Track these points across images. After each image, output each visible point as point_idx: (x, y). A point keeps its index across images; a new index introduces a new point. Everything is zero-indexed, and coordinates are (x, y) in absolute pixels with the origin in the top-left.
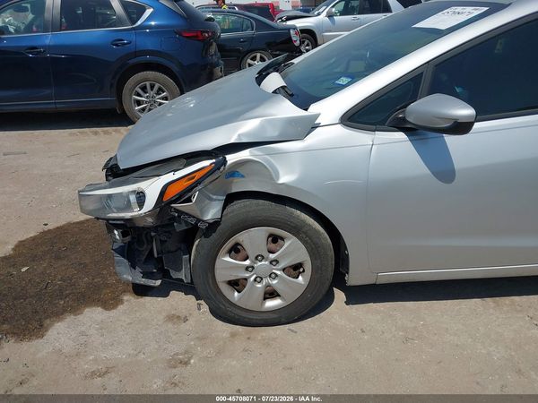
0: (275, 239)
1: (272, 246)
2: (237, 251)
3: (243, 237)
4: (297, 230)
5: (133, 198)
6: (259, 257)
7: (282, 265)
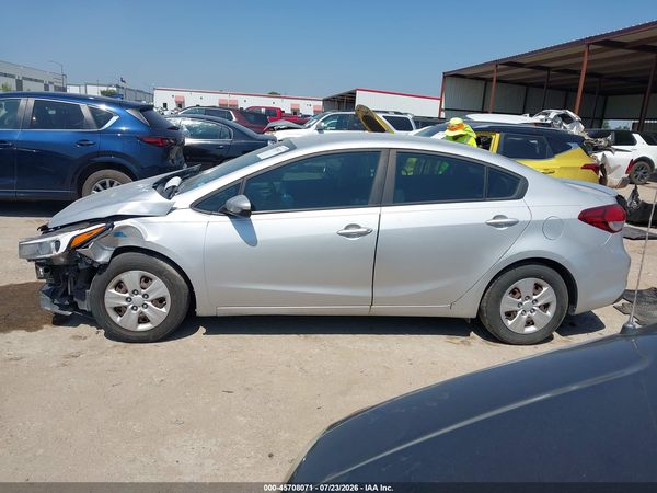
0: (147, 280)
1: (145, 284)
2: (121, 287)
3: (125, 277)
4: (160, 273)
5: (53, 245)
6: (135, 292)
7: (151, 298)
